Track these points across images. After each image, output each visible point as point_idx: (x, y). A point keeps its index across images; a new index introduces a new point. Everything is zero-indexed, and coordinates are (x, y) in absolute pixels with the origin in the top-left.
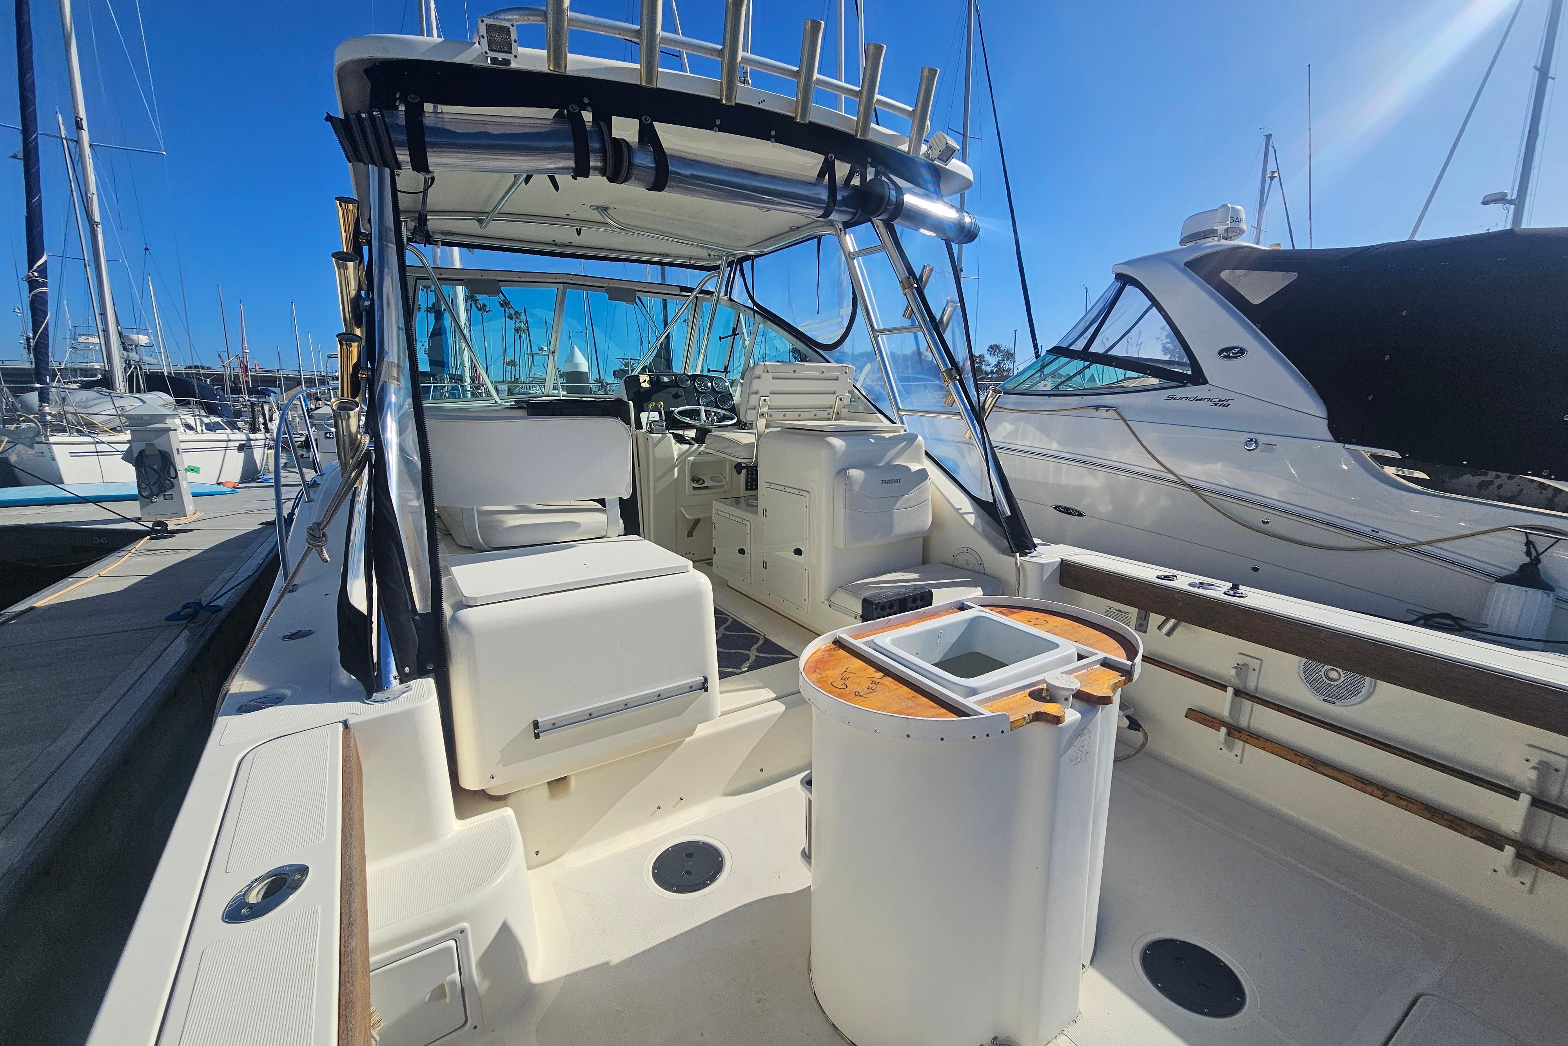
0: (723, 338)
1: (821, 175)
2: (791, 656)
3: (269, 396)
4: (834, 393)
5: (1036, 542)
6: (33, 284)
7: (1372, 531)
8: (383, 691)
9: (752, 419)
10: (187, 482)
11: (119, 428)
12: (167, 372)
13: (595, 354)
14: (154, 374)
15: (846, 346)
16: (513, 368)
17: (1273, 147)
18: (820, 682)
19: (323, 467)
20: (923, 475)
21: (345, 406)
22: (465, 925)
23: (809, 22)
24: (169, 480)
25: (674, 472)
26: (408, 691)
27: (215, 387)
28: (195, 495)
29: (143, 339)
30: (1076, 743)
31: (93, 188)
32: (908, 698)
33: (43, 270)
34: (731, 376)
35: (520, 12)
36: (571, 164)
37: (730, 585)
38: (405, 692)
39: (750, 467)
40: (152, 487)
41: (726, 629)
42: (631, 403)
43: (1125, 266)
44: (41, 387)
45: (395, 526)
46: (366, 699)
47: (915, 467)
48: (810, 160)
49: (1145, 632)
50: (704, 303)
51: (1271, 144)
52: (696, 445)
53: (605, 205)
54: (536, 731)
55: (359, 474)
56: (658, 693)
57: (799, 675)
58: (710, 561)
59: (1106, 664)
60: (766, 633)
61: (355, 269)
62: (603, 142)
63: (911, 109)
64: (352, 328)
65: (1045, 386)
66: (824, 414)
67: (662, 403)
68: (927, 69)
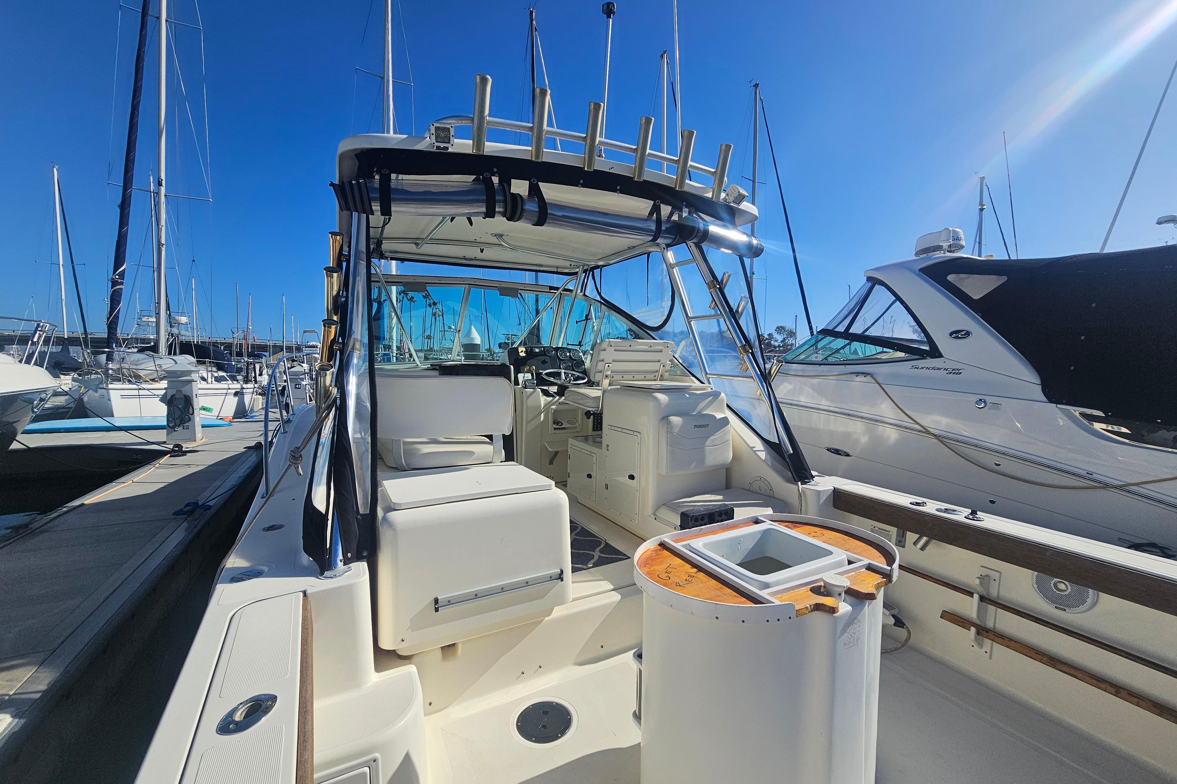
0: (578, 322)
1: (651, 214)
2: (625, 557)
3: (262, 358)
4: (659, 361)
5: (813, 474)
6: (114, 283)
7: (1087, 473)
8: (332, 570)
9: (599, 380)
10: (199, 418)
11: (156, 379)
12: (197, 342)
13: (487, 332)
14: (188, 343)
15: (667, 328)
16: (429, 340)
17: (987, 185)
18: (650, 574)
19: (295, 408)
20: (725, 421)
21: (324, 368)
22: (377, 755)
23: (644, 118)
24: (188, 416)
25: (541, 417)
26: (349, 571)
27: (225, 352)
28: (203, 426)
29: (184, 319)
30: (849, 630)
31: (163, 222)
32: (716, 589)
33: (122, 275)
34: (583, 348)
35: (456, 119)
36: (484, 209)
37: (579, 501)
38: (348, 571)
39: (596, 414)
40: (176, 420)
41: (576, 535)
42: (512, 367)
43: (872, 272)
44: (109, 351)
45: (349, 451)
46: (320, 576)
47: (719, 416)
48: (642, 204)
49: (904, 547)
50: (566, 298)
51: (984, 184)
52: (557, 397)
53: (501, 233)
54: (436, 606)
55: (328, 414)
56: (526, 581)
57: (633, 568)
58: (565, 483)
59: (870, 568)
60: (606, 539)
61: (337, 277)
62: (505, 196)
63: (713, 170)
64: (331, 315)
65: (816, 357)
66: (652, 376)
67: (534, 367)
68: (724, 145)
